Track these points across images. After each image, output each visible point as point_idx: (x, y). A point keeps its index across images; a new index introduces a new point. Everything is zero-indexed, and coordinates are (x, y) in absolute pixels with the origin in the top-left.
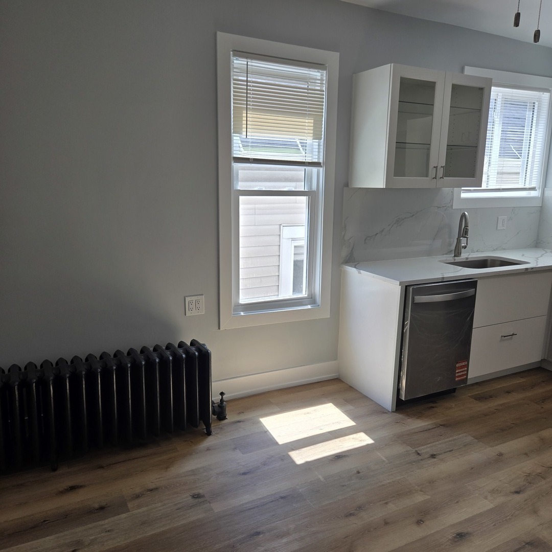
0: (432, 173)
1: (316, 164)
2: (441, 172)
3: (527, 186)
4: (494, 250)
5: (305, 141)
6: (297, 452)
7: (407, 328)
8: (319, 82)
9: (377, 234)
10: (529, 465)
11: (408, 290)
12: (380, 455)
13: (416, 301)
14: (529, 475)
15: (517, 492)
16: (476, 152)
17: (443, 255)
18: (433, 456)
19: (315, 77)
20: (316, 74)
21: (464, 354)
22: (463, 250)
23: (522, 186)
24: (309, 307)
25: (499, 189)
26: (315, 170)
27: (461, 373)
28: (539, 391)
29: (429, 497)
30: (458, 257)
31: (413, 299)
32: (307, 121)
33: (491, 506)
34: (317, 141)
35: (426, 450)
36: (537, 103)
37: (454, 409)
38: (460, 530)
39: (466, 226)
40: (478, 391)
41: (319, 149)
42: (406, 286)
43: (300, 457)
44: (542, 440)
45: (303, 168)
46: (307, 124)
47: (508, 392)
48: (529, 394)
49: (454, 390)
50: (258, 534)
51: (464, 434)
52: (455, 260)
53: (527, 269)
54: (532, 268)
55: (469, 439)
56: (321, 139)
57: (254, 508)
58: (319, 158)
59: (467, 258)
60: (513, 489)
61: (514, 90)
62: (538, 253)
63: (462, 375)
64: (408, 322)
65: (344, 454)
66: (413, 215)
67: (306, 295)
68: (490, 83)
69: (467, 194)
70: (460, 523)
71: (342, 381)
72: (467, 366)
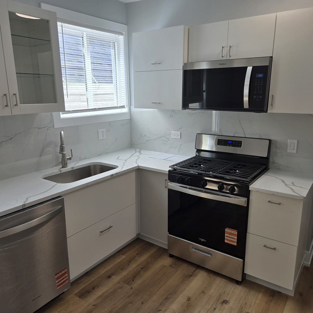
0: (3, 101)
2: (14, 100)
17: (53, 167)
22: (69, 161)
25: (95, 109)
27: (62, 281)
30: (65, 167)
36: (116, 43)
39: (62, 144)
54: (117, 174)
59: (72, 168)
63: (64, 282)
66: (12, 138)
69: (66, 115)
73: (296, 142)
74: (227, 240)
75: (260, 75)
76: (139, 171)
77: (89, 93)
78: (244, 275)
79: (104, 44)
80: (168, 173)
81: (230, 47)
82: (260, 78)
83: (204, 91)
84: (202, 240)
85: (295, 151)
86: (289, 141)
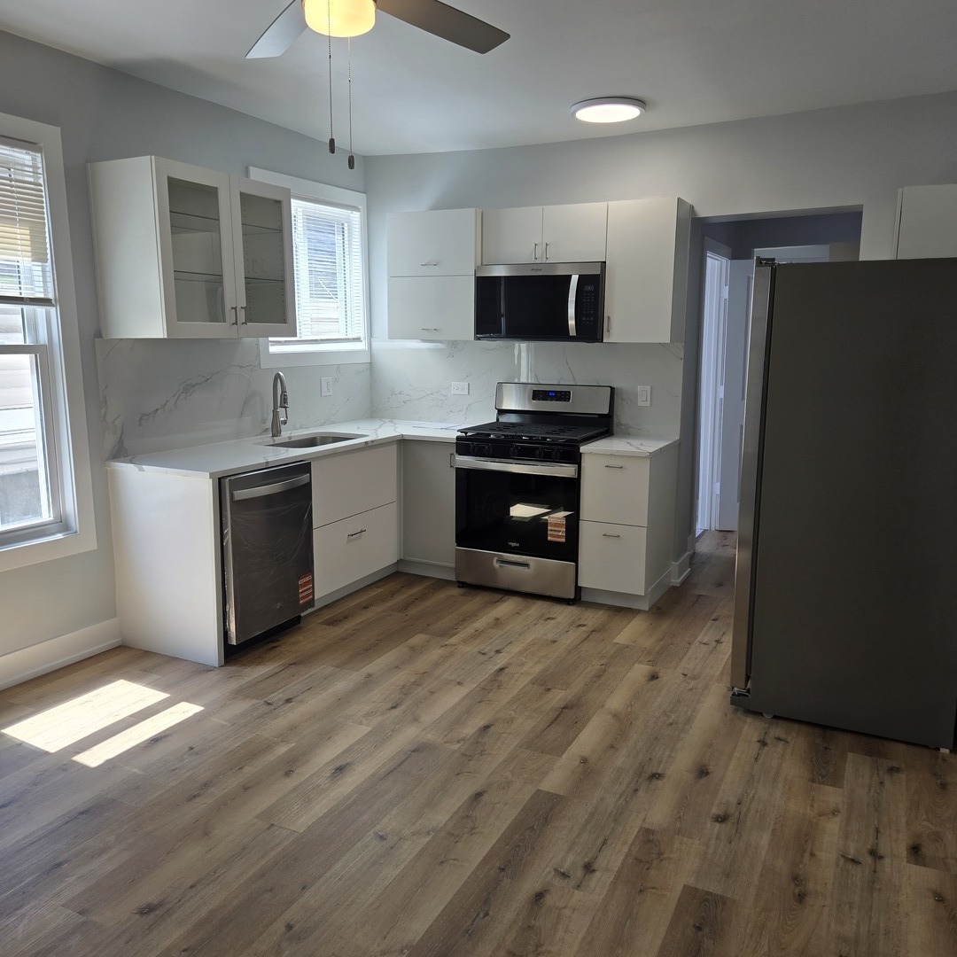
0: (230, 316)
1: (44, 302)
2: (242, 316)
3: (350, 336)
4: (322, 425)
5: (17, 264)
6: (87, 753)
7: (229, 539)
8: (31, 170)
9: (157, 409)
10: (401, 677)
11: (223, 485)
12: (217, 720)
13: (236, 498)
14: (404, 686)
15: (394, 708)
16: (283, 289)
17: (257, 435)
18: (289, 701)
19: (21, 161)
20: (23, 157)
21: (305, 564)
22: (283, 426)
23: (344, 337)
24: (60, 536)
25: (317, 340)
26: (40, 311)
27: (306, 593)
28: (400, 598)
29: (293, 745)
30: (278, 436)
31: (232, 496)
32: (18, 231)
33: (369, 729)
34: (40, 264)
35: (276, 697)
36: (346, 225)
37: (302, 642)
38: (338, 764)
39: (283, 391)
40: (327, 615)
41: (44, 276)
42: (219, 479)
43: (93, 758)
44: (412, 648)
45: (18, 307)
46: (19, 236)
47: (366, 608)
48: (389, 604)
49: (298, 619)
50: (59, 865)
51: (324, 666)
52: (274, 440)
53: (366, 443)
54: (373, 441)
55: (331, 669)
56: (46, 261)
57: (40, 839)
58: (45, 291)
59: (290, 438)
60: (389, 705)
61: (317, 205)
62: (375, 424)
63: (308, 596)
64: (228, 531)
65: (163, 735)
66: (208, 379)
67: (52, 518)
68: (288, 195)
69: (278, 347)
70: (337, 757)
71: (130, 648)
72: (312, 581)
73: (648, 388)
74: (552, 535)
75: (589, 288)
76: (403, 443)
77: (305, 312)
78: (578, 589)
79: (330, 227)
80: (455, 441)
81: (547, 245)
82: (589, 292)
83: (502, 316)
84: (514, 544)
85: (648, 404)
86: (639, 388)
